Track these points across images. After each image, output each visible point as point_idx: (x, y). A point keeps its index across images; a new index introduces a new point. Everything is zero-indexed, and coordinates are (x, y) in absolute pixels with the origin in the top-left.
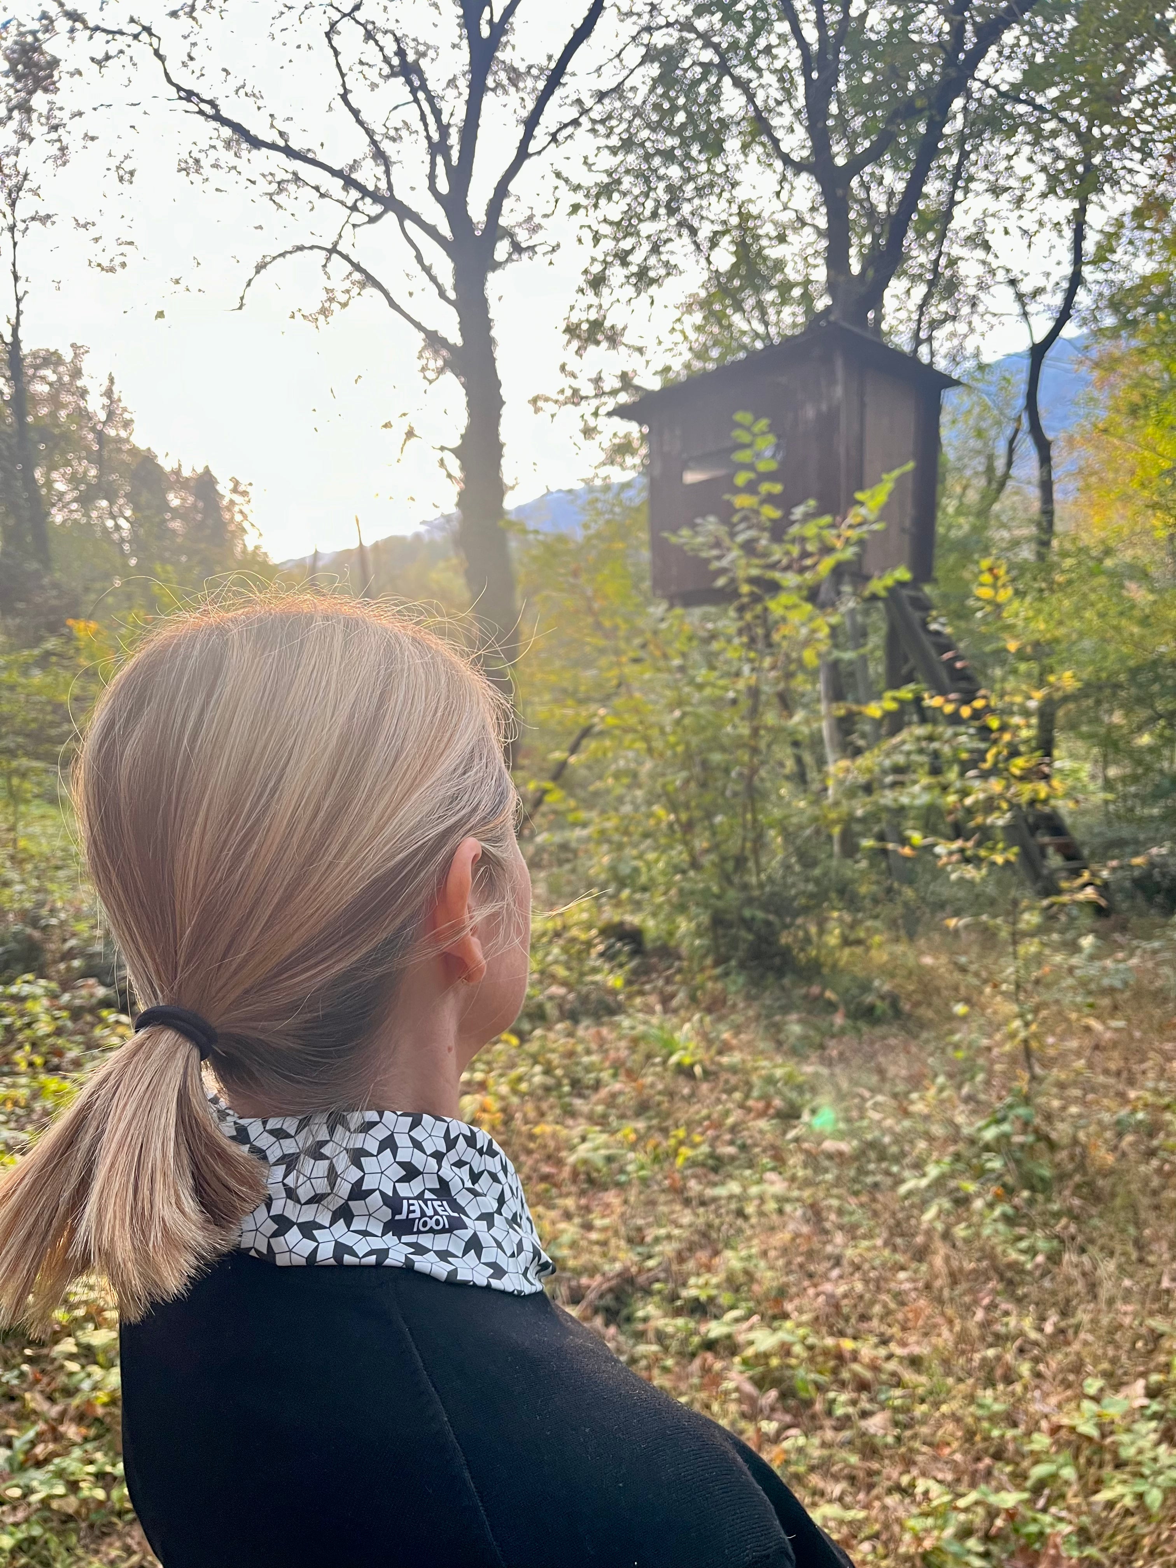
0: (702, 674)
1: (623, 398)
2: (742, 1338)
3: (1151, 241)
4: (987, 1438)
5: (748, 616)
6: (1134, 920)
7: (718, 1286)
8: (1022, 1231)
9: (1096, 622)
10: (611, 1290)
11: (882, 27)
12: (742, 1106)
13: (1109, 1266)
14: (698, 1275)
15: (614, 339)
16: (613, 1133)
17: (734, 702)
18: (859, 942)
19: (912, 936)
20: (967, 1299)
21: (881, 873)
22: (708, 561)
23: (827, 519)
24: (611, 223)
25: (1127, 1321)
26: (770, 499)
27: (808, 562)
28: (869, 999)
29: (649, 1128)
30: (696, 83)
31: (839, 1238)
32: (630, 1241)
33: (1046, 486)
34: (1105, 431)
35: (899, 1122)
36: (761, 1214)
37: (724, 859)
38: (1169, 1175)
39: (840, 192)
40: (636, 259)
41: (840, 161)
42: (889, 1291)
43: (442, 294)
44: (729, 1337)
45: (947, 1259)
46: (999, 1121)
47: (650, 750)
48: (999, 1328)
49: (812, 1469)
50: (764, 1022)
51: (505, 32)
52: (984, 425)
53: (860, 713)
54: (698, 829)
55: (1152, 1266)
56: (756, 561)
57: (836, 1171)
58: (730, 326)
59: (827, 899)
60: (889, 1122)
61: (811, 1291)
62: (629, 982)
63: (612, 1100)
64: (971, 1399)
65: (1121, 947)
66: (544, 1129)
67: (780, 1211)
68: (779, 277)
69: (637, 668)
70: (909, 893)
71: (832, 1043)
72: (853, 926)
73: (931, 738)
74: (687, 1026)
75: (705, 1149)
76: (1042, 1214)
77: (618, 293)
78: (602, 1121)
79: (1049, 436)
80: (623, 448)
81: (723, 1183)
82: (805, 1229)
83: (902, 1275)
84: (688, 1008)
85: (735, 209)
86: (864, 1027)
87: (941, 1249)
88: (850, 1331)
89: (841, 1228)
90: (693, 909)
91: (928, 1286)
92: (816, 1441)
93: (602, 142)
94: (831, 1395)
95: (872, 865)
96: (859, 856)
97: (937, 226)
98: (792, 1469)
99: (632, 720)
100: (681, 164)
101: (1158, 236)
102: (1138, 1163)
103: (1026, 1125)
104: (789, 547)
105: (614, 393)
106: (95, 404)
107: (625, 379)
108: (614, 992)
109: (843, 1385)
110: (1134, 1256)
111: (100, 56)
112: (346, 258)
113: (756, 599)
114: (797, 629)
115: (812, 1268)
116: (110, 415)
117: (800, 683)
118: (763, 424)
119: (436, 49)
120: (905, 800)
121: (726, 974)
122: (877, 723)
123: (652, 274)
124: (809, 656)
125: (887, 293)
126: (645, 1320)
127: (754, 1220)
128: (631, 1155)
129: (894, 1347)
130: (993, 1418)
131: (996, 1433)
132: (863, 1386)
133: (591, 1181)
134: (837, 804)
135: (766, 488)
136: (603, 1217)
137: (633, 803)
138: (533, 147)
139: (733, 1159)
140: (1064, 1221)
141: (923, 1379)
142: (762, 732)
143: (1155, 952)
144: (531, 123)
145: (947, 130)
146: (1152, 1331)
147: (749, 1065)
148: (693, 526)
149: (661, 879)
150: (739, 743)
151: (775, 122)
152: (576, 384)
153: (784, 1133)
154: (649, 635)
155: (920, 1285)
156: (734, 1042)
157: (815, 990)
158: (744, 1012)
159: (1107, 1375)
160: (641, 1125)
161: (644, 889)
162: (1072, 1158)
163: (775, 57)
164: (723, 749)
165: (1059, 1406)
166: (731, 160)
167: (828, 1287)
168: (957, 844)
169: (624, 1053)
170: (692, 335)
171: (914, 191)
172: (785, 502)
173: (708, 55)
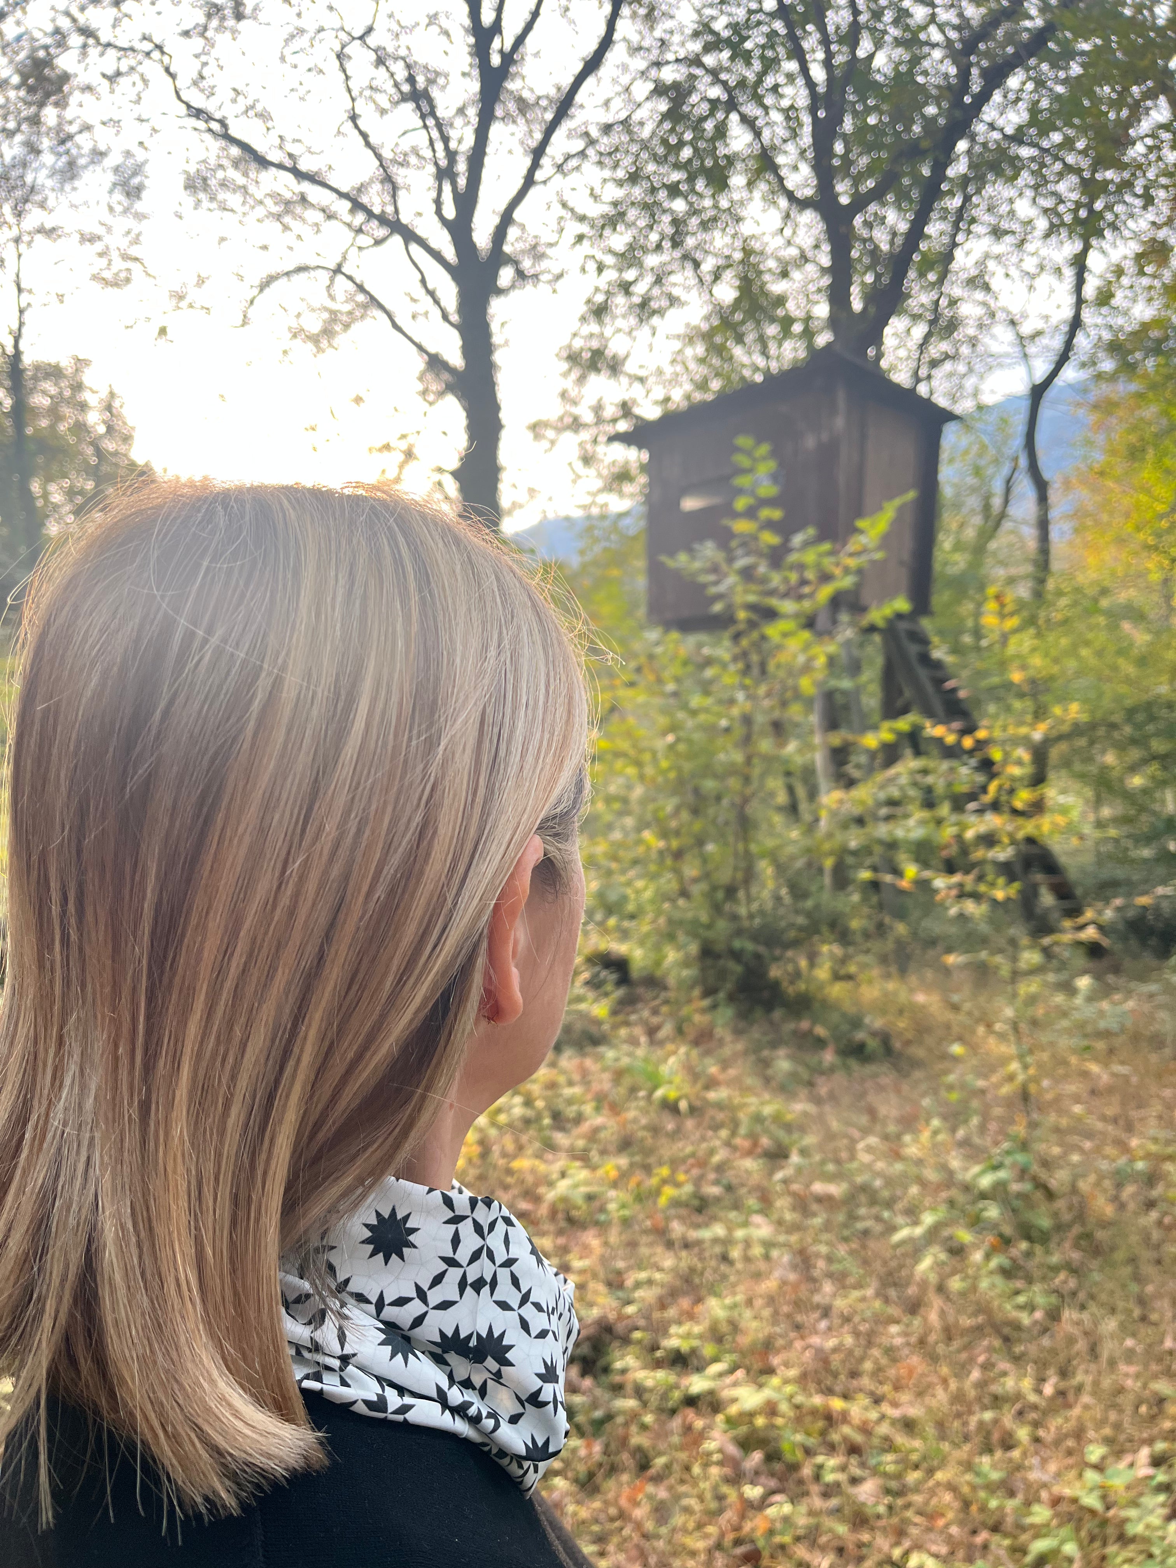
0: (696, 701)
1: (623, 426)
2: (726, 1394)
3: (1150, 288)
4: (983, 1509)
5: (745, 642)
6: (1127, 963)
7: (701, 1337)
8: (1019, 1284)
9: (1093, 662)
10: (588, 1338)
11: (888, 70)
12: (728, 1144)
13: (1110, 1325)
14: (680, 1323)
15: (615, 367)
16: (594, 1168)
17: (727, 730)
18: (849, 977)
19: (903, 971)
20: (964, 1356)
21: (871, 907)
22: (704, 586)
23: (826, 546)
24: (615, 254)
25: (1129, 1383)
26: (770, 525)
27: (806, 590)
28: (860, 1036)
29: (632, 1165)
30: (703, 119)
31: (828, 1287)
32: (609, 1284)
33: (1043, 525)
34: (1102, 474)
35: (890, 1164)
36: (747, 1259)
37: (714, 888)
38: (1169, 1228)
39: (843, 229)
40: (640, 289)
41: (844, 200)
42: (879, 1346)
43: (445, 317)
44: (711, 1393)
45: (942, 1314)
46: (996, 1168)
47: (642, 777)
48: (995, 1388)
49: (798, 1539)
50: (753, 1058)
51: (514, 62)
52: (982, 463)
53: (854, 744)
54: (688, 857)
55: (1155, 1324)
56: (754, 587)
57: (825, 1216)
58: (731, 358)
59: (817, 932)
60: (880, 1165)
61: (798, 1344)
62: (614, 1012)
63: (593, 1135)
64: (968, 1466)
65: (1117, 989)
66: (523, 1164)
67: (767, 1257)
68: (780, 312)
69: (629, 693)
70: (901, 929)
71: (820, 1080)
72: (844, 961)
73: (925, 772)
74: (672, 1060)
75: (688, 1188)
76: (1041, 1266)
77: (620, 323)
78: (583, 1157)
79: (1046, 475)
80: (622, 476)
81: (707, 1225)
82: (792, 1277)
83: (894, 1329)
84: (673, 1040)
85: (738, 244)
86: (853, 1063)
87: (937, 1302)
88: (838, 1388)
89: (830, 1275)
90: (681, 937)
91: (922, 1342)
92: (803, 1509)
93: (607, 173)
94: (820, 1459)
95: (865, 899)
96: (851, 888)
97: (939, 268)
98: (778, 1539)
99: (624, 745)
100: (686, 198)
101: (1157, 283)
102: (1136, 1214)
103: (1023, 1173)
104: (788, 574)
105: (614, 421)
106: (94, 419)
107: (626, 409)
108: (598, 1022)
109: (832, 1448)
110: (1137, 1313)
111: (110, 72)
112: (350, 278)
113: (752, 625)
114: (795, 656)
115: (799, 1318)
116: (110, 429)
117: (795, 711)
118: (764, 449)
119: (446, 76)
120: (900, 833)
121: (714, 1007)
122: (872, 754)
123: (654, 305)
124: (806, 684)
125: (887, 331)
126: (624, 1371)
127: (739, 1266)
128: (612, 1193)
129: (886, 1408)
130: (992, 1488)
131: (993, 1504)
132: (854, 1450)
133: (571, 1220)
134: (830, 835)
135: (766, 513)
136: (581, 1258)
137: (623, 829)
138: (539, 175)
139: (718, 1200)
140: (1062, 1276)
141: (917, 1443)
142: (756, 761)
143: (1151, 996)
144: (538, 153)
145: (951, 172)
146: (1156, 1393)
147: (737, 1101)
148: (690, 551)
149: (649, 908)
150: (732, 770)
151: (780, 160)
152: (576, 411)
153: (771, 1173)
154: (643, 660)
155: (913, 1339)
156: (721, 1077)
157: (805, 1025)
158: (732, 1046)
159: (1108, 1441)
160: (623, 1161)
161: (632, 917)
162: (1070, 1208)
163: (782, 96)
164: (715, 776)
165: (1058, 1475)
166: (736, 196)
167: (815, 1340)
168: (956, 878)
169: (607, 1086)
170: (692, 366)
171: (916, 233)
172: (785, 529)
173: (715, 92)
